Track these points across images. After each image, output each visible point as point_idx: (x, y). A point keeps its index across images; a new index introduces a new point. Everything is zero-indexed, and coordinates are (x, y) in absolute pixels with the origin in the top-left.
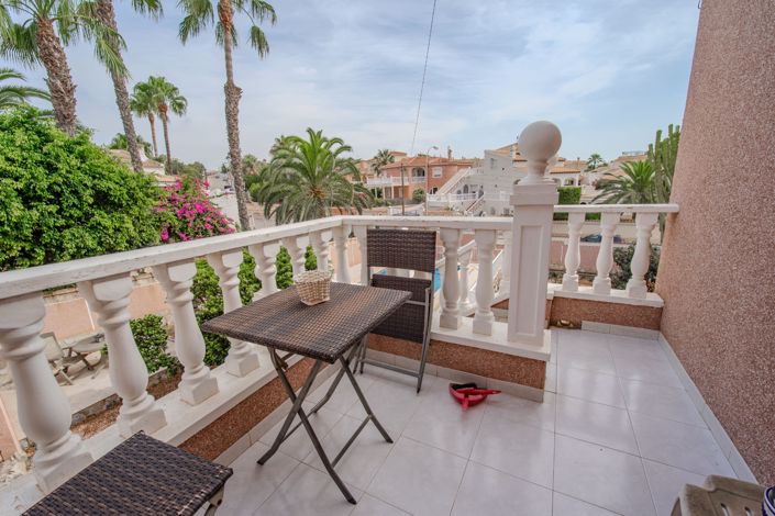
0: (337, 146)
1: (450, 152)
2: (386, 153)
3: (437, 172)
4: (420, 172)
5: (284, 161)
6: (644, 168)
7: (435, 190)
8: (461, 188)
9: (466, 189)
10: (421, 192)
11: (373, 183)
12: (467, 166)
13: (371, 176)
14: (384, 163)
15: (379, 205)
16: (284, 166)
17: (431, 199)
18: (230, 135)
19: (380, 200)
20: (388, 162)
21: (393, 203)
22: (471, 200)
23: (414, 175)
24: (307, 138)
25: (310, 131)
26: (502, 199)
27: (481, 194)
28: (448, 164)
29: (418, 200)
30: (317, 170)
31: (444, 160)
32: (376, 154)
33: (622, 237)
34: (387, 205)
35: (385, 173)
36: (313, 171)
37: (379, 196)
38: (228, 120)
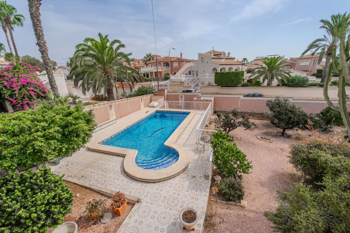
0: (117, 45)
1: (181, 54)
2: (150, 55)
3: (176, 65)
4: (167, 64)
5: (84, 53)
6: (273, 61)
7: (175, 73)
8: (187, 72)
9: (190, 73)
10: (168, 74)
11: (144, 70)
12: (190, 62)
13: (143, 67)
14: (149, 60)
15: (147, 81)
16: (84, 55)
17: (172, 77)
18: (36, 30)
19: (147, 79)
20: (151, 60)
21: (154, 80)
22: (192, 78)
23: (164, 66)
24: (98, 40)
25: (100, 35)
26: (207, 77)
27: (197, 75)
28: (181, 61)
29: (167, 78)
30: (105, 58)
31: (179, 59)
32: (145, 55)
33: (264, 94)
34: (151, 81)
35: (150, 65)
36: (103, 59)
37: (148, 76)
38: (32, 19)
